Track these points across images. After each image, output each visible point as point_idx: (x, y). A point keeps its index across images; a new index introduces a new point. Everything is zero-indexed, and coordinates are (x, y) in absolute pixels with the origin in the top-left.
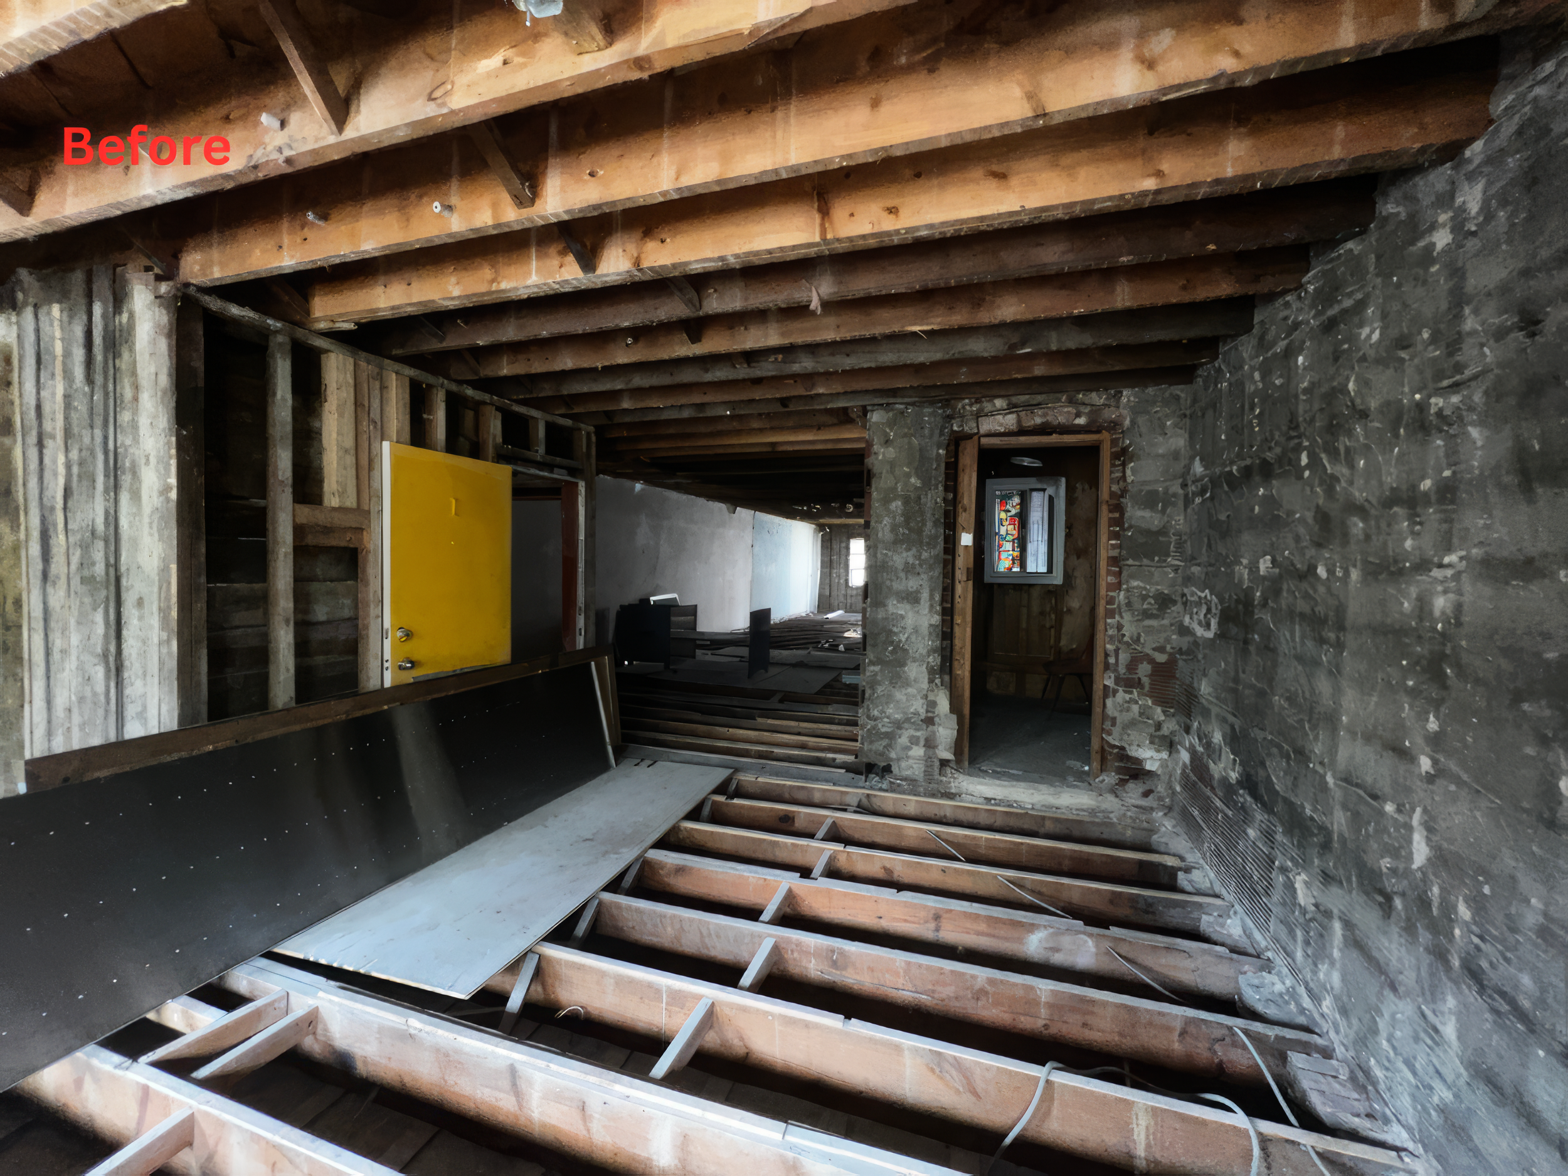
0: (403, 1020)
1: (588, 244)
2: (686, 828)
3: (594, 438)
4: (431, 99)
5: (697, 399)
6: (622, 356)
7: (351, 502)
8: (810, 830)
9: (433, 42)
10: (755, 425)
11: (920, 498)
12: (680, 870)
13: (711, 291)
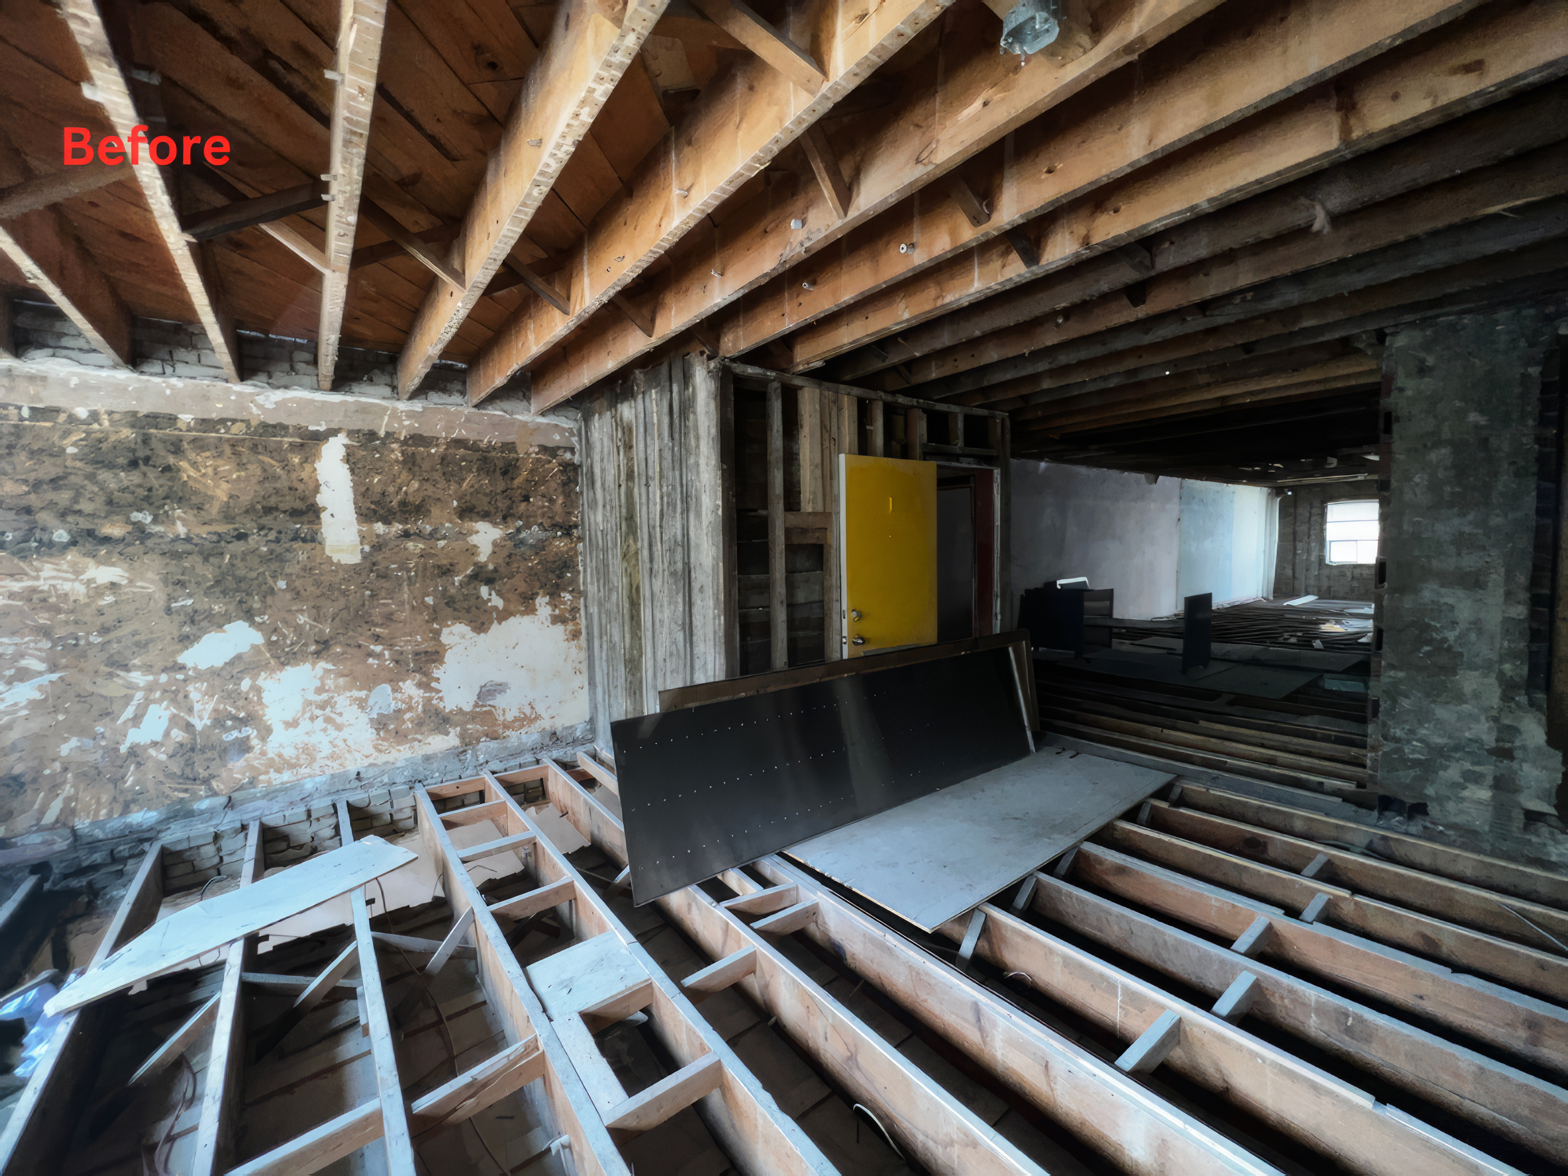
0: (881, 934)
1: (1032, 237)
2: (1123, 829)
3: (1008, 423)
4: (918, 161)
5: (1131, 363)
6: (1050, 338)
7: (820, 508)
8: (1295, 863)
9: (918, 114)
10: (1203, 379)
11: (1486, 440)
12: (1121, 870)
13: (1167, 245)
